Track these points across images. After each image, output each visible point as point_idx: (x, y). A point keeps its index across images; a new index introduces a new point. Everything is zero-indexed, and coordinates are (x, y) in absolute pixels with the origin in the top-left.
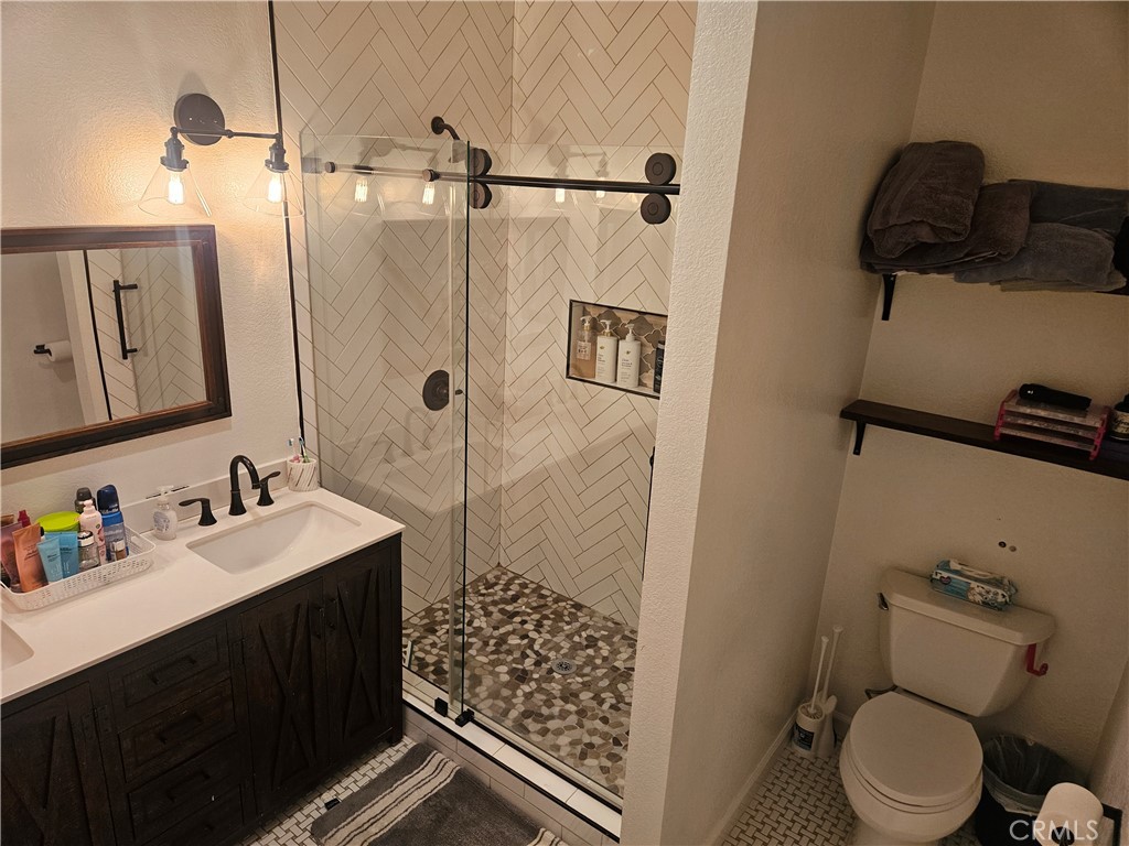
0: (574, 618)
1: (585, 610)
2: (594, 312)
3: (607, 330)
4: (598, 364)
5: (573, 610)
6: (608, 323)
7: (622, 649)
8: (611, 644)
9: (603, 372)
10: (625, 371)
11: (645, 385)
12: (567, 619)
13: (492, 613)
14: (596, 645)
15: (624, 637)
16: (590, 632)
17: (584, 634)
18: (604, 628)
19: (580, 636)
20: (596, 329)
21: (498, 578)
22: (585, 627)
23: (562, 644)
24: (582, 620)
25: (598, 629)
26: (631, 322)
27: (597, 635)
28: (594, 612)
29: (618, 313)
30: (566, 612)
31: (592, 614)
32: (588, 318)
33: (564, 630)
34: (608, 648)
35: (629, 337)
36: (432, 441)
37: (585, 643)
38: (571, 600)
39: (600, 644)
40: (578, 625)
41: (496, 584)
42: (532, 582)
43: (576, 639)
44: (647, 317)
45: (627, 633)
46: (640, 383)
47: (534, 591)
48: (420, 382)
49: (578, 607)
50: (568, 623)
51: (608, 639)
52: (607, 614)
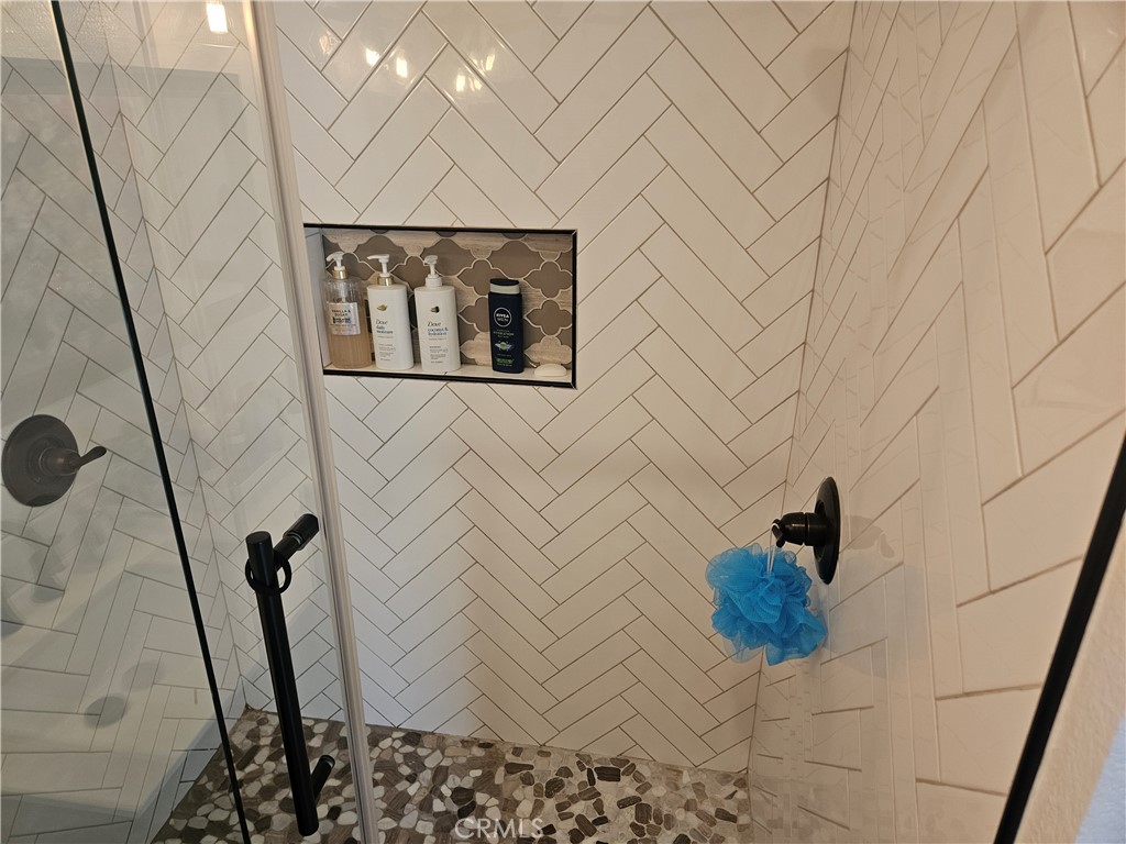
0: (417, 764)
1: (426, 740)
2: (349, 243)
3: (385, 274)
4: (378, 339)
5: (409, 749)
6: (384, 259)
7: (517, 795)
8: (494, 791)
9: (392, 350)
10: (434, 343)
11: (472, 362)
12: (405, 770)
13: (269, 818)
14: (474, 804)
15: (511, 769)
16: (454, 781)
17: (446, 790)
18: (472, 763)
19: (442, 797)
20: (358, 274)
21: (254, 735)
22: (440, 774)
23: (420, 830)
24: (430, 763)
25: (463, 770)
26: (426, 252)
27: (467, 783)
28: (442, 738)
30: (399, 758)
31: (441, 743)
32: (337, 257)
33: (409, 799)
34: (494, 801)
35: (432, 279)
36: (59, 576)
37: (455, 809)
38: (397, 729)
39: (480, 798)
40: (426, 775)
41: (255, 750)
42: (317, 721)
43: (438, 806)
44: (458, 239)
45: (510, 758)
46: (464, 361)
47: (327, 737)
49: (413, 738)
50: (412, 779)
51: (485, 782)
52: (465, 734)
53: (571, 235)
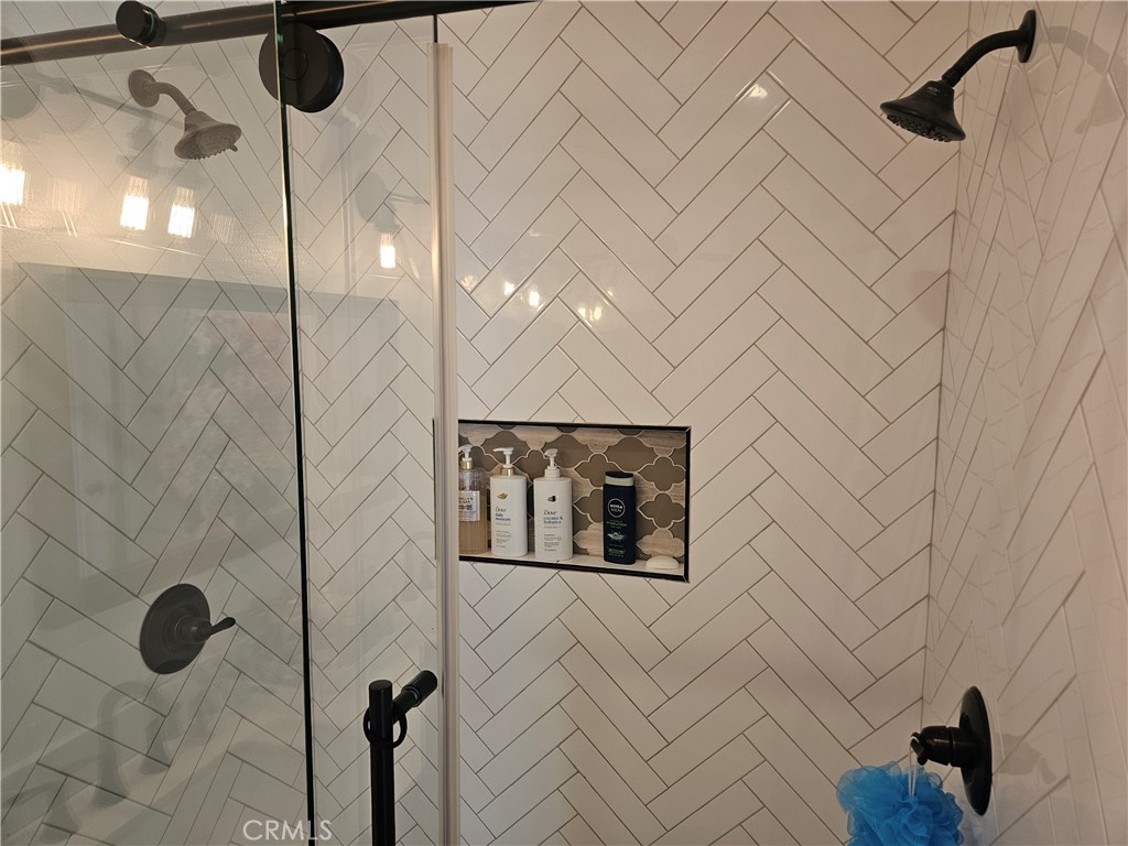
2: (477, 437)
3: (508, 465)
4: (496, 526)
6: (508, 452)
9: (508, 537)
10: (549, 531)
11: (584, 552)
20: (483, 465)
26: (547, 446)
29: (519, 433)
32: (467, 449)
35: (551, 471)
36: (170, 746)
44: (578, 435)
46: (577, 550)
48: (132, 618)
53: (685, 432)
